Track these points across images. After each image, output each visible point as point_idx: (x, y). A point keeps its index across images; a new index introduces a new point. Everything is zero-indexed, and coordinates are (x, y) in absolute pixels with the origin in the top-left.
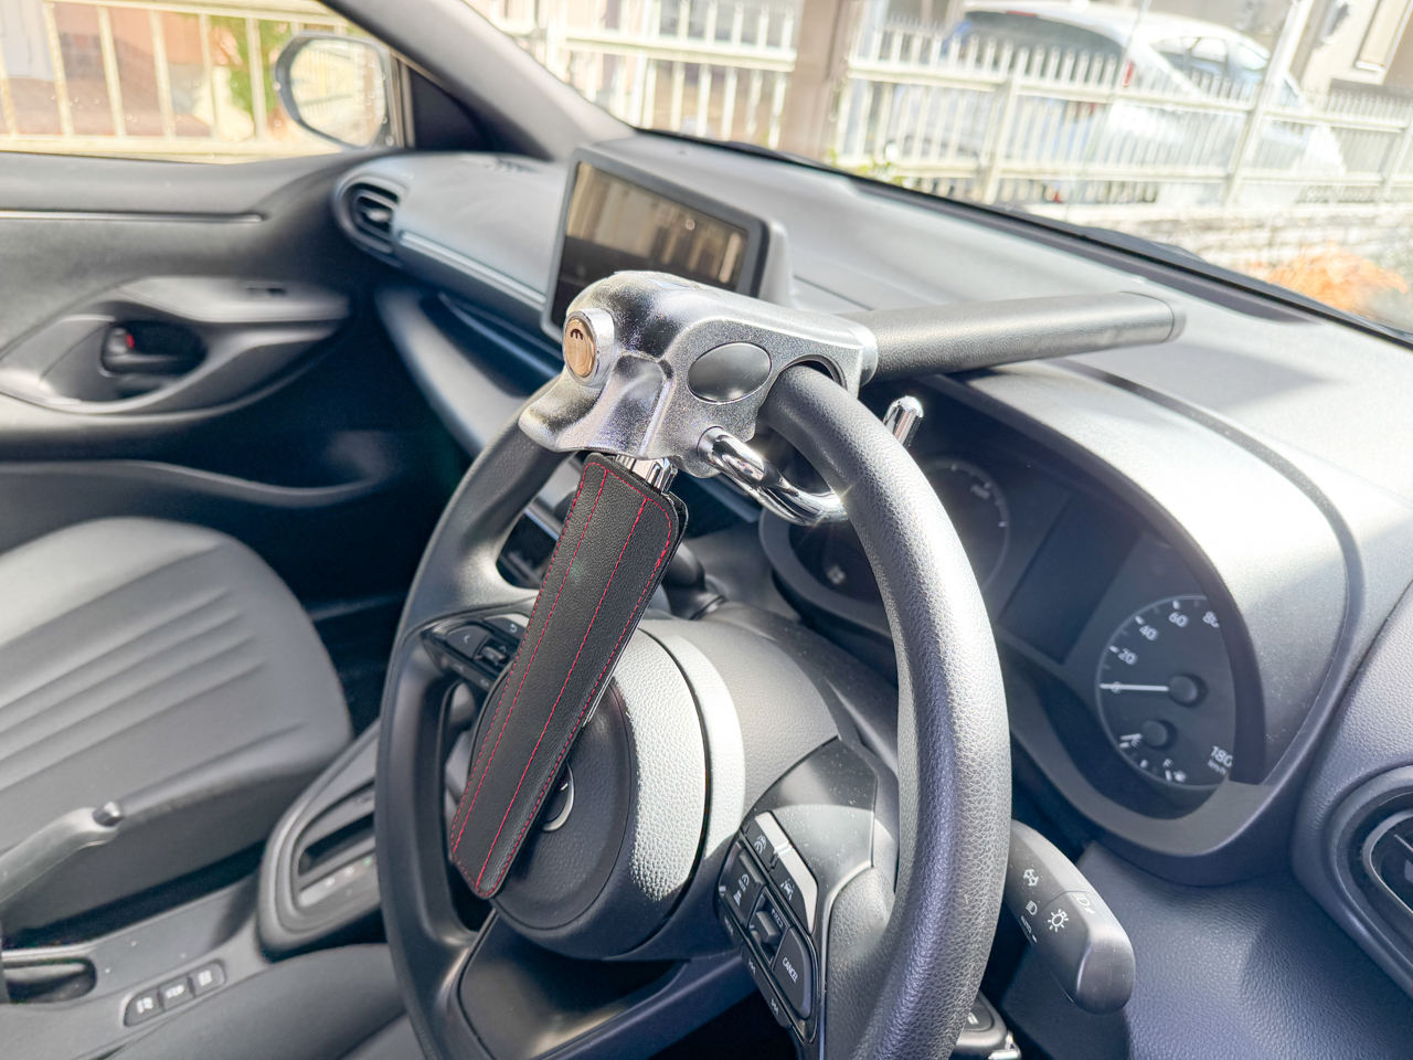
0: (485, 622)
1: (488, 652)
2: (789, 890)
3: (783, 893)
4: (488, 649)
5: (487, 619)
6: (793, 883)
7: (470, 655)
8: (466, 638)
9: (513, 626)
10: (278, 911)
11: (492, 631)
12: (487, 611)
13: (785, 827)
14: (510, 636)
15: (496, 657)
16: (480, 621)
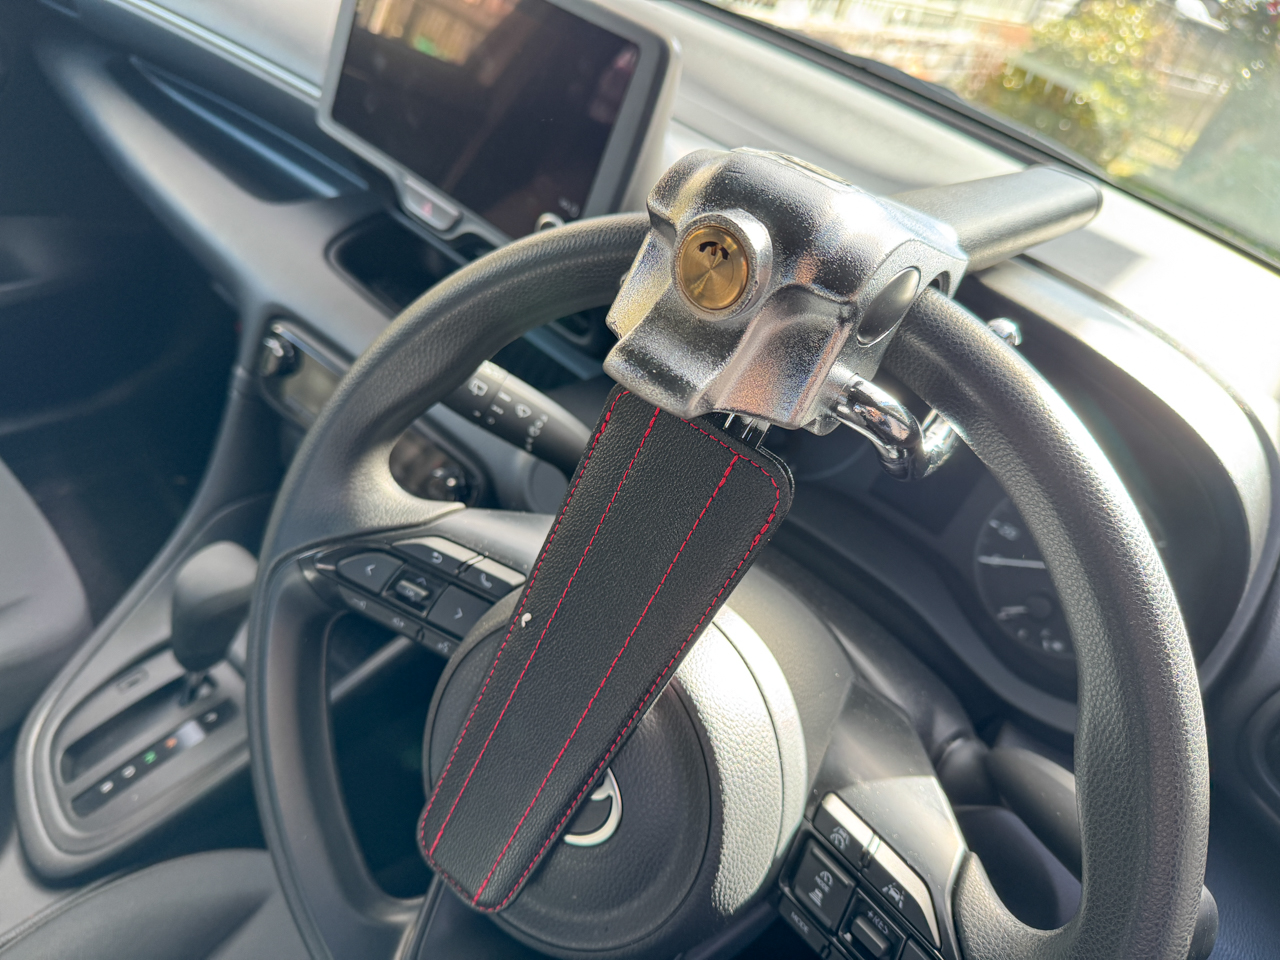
0: (395, 548)
1: (405, 588)
2: (897, 897)
3: (890, 899)
4: (404, 583)
5: (396, 544)
6: (900, 888)
7: (376, 589)
8: (369, 568)
9: (436, 554)
10: (46, 827)
11: (405, 561)
12: (393, 533)
13: (860, 812)
14: (434, 567)
15: (417, 594)
16: (387, 547)
